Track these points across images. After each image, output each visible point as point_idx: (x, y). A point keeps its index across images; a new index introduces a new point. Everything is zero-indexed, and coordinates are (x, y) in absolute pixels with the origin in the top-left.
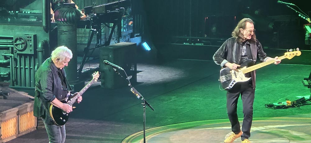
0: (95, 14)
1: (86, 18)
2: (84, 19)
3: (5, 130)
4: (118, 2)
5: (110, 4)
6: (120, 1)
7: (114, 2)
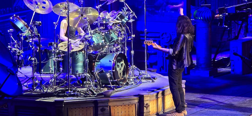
0: (227, 14)
1: (220, 17)
2: (218, 18)
3: (153, 108)
4: (245, 4)
5: (239, 5)
6: (247, 3)
7: (243, 4)
